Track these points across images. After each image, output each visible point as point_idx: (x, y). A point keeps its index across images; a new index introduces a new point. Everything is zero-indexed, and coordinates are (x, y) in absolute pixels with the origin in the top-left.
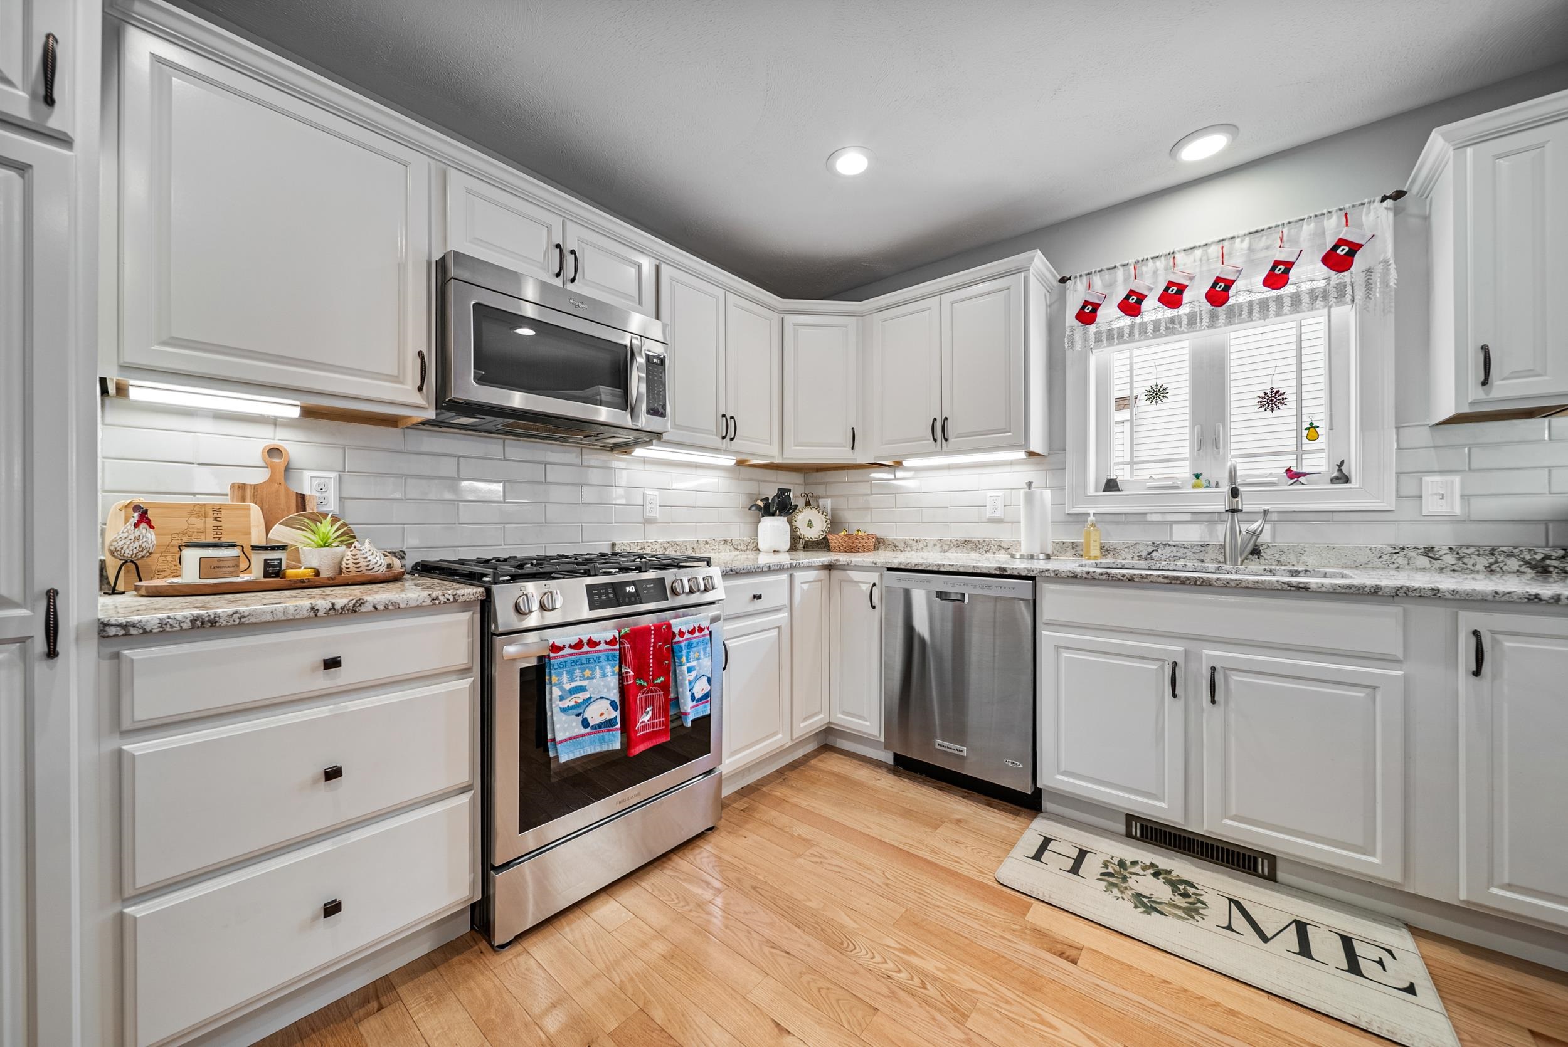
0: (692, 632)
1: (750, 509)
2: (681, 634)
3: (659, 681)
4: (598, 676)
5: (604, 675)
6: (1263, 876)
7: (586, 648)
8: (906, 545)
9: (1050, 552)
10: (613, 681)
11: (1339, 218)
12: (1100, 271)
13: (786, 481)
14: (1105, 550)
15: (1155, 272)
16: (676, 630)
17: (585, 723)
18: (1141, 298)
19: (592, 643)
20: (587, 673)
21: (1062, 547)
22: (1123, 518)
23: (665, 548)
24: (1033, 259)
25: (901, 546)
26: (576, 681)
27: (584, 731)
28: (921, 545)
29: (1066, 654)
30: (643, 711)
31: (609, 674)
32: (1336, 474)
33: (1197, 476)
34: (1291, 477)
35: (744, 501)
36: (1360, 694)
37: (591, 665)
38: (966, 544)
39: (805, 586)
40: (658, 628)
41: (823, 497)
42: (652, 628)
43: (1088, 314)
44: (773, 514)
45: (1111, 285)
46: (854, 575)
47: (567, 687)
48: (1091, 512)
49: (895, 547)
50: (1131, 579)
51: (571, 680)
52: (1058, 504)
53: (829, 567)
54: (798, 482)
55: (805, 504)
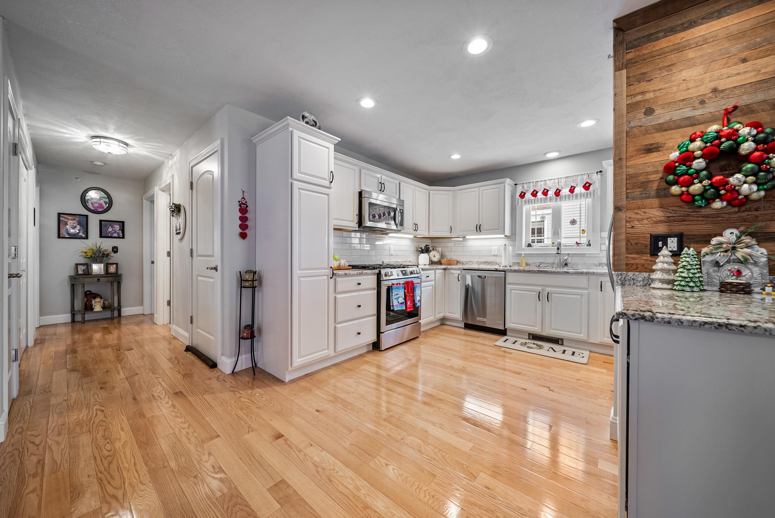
1: (417, 251)
6: (560, 344)
8: (467, 263)
9: (511, 265)
11: (587, 176)
12: (526, 183)
13: (428, 242)
14: (527, 264)
15: (541, 185)
18: (537, 192)
21: (515, 264)
22: (532, 255)
23: (395, 263)
24: (506, 180)
25: (465, 263)
28: (471, 263)
29: (513, 292)
32: (588, 244)
33: (553, 243)
34: (577, 244)
35: (413, 249)
36: (579, 297)
38: (486, 263)
41: (439, 247)
43: (522, 196)
44: (424, 253)
45: (529, 187)
46: (453, 271)
48: (523, 253)
49: (463, 264)
52: (514, 251)
53: (444, 269)
54: (432, 243)
55: (433, 249)
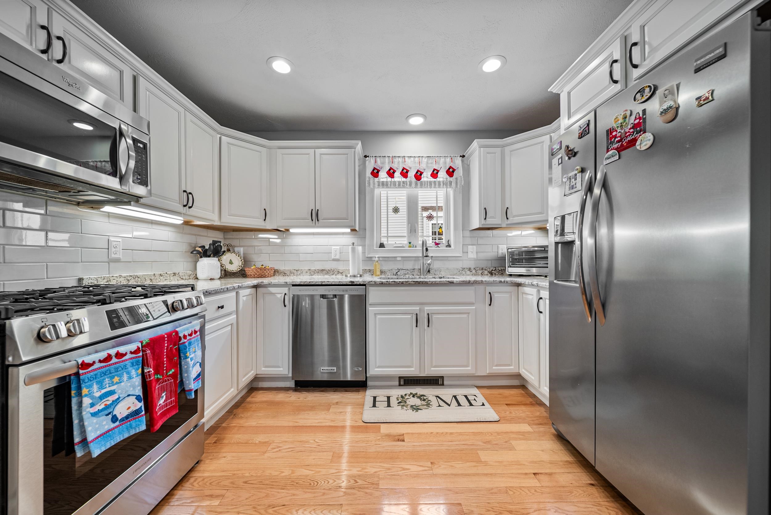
0: (190, 335)
1: (192, 253)
2: (185, 337)
3: (171, 373)
4: (125, 380)
5: (130, 378)
6: (440, 385)
7: (114, 360)
8: (291, 273)
9: (361, 273)
10: (137, 381)
11: (450, 159)
12: (380, 157)
13: (217, 236)
14: (382, 272)
15: (399, 162)
16: (181, 335)
17: (114, 419)
18: (394, 171)
19: (119, 355)
20: (116, 379)
21: (365, 271)
22: (386, 259)
23: (128, 280)
24: (358, 144)
25: (288, 273)
26: (106, 388)
27: (113, 425)
28: (299, 272)
29: (378, 317)
30: (160, 397)
31: (134, 376)
32: (447, 244)
33: (410, 243)
34: (436, 245)
35: (185, 247)
36: (465, 316)
37: (120, 372)
38: (322, 271)
39: (245, 298)
40: (169, 335)
41: (237, 247)
42: (166, 336)
43: (375, 173)
44: (209, 256)
45: (383, 163)
46: (273, 290)
47: (97, 394)
48: (377, 256)
49: (285, 274)
50: (402, 283)
51: (101, 388)
52: (364, 253)
53: (256, 287)
54: (225, 238)
55: (229, 250)
